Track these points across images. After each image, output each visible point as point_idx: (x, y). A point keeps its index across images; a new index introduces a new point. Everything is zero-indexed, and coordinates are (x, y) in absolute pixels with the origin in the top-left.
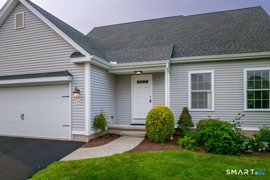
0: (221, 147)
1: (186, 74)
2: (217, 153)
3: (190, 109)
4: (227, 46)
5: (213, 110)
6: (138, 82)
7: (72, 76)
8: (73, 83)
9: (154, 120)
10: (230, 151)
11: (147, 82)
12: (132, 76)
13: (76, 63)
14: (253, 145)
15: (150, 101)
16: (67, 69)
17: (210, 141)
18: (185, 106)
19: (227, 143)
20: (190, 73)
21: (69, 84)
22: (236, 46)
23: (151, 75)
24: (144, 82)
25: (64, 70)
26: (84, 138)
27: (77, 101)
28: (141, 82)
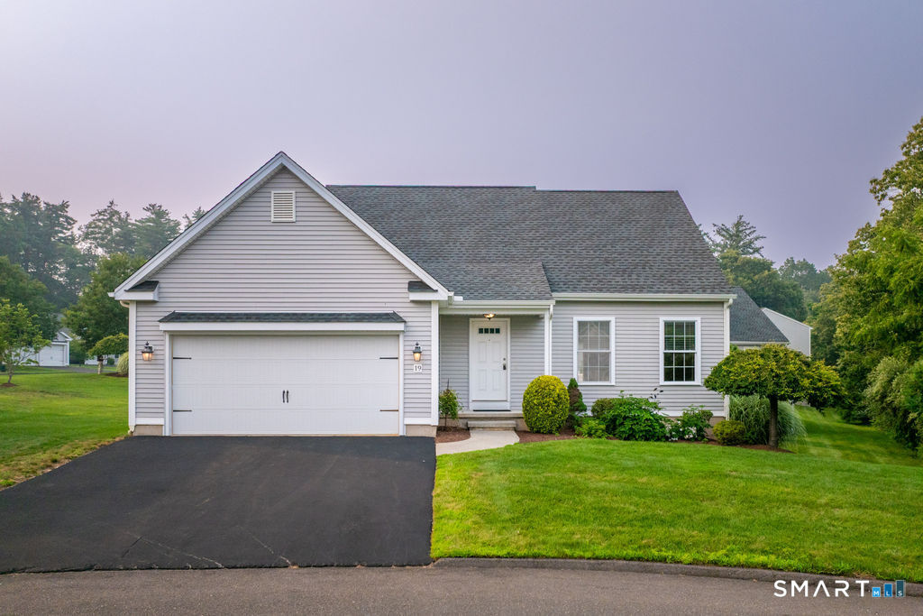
0: (642, 431)
1: (571, 320)
2: (636, 440)
3: (580, 382)
4: (634, 276)
5: (613, 384)
6: (481, 331)
7: (405, 322)
8: (407, 334)
9: (543, 398)
10: (653, 436)
11: (498, 331)
12: (471, 320)
13: (413, 302)
14: (678, 432)
15: (505, 368)
16: (396, 310)
17: (628, 424)
18: (570, 377)
19: (649, 426)
20: (576, 319)
21: (398, 336)
22: (647, 278)
23: (509, 320)
24: (492, 331)
25: (389, 311)
26: (428, 429)
27: (415, 368)
28: (486, 331)
